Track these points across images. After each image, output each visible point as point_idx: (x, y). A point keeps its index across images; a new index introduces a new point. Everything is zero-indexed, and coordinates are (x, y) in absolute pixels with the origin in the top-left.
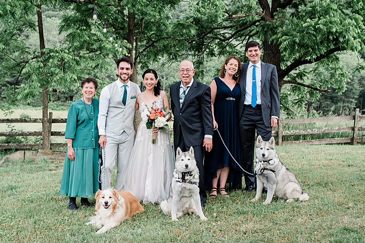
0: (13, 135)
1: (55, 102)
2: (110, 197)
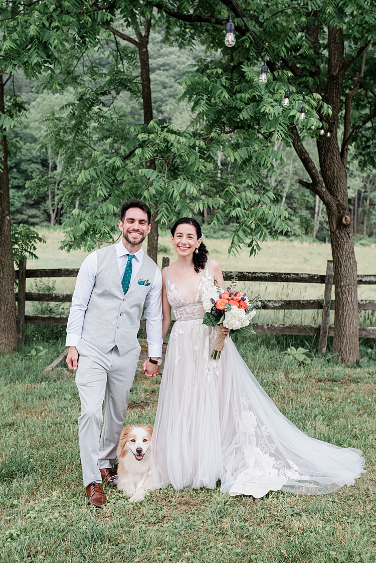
2: (145, 440)
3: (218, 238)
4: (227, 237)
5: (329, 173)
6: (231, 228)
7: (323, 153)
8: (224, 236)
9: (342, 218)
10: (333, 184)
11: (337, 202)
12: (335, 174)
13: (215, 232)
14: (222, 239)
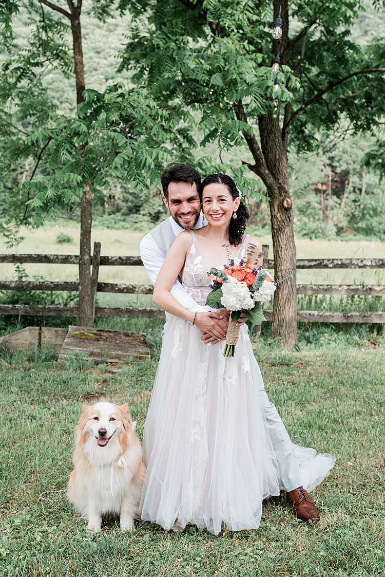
0: (22, 287)
1: (112, 216)
2: (112, 419)
3: (118, 229)
4: (127, 228)
5: (271, 155)
6: (131, 219)
7: (265, 135)
8: (125, 227)
9: (283, 201)
10: (275, 167)
11: (279, 185)
12: (277, 157)
13: (115, 223)
14: (122, 230)
